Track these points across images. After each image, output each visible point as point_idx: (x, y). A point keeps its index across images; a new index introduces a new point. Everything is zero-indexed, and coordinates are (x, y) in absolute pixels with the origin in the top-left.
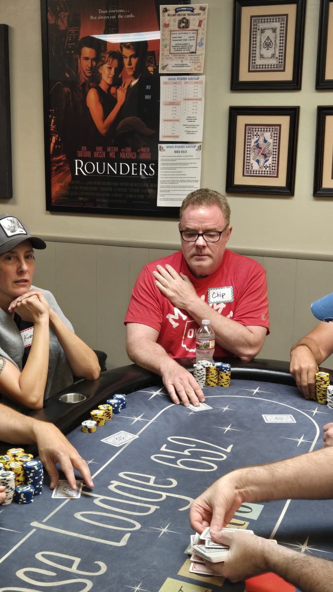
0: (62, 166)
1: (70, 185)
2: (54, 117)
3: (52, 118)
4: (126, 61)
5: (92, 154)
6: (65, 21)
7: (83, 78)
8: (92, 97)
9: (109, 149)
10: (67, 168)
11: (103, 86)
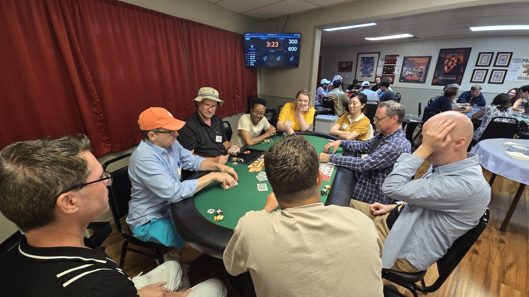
1: (437, 81)
4: (455, 62)
6: (444, 56)
7: (445, 64)
8: (446, 68)
11: (449, 65)
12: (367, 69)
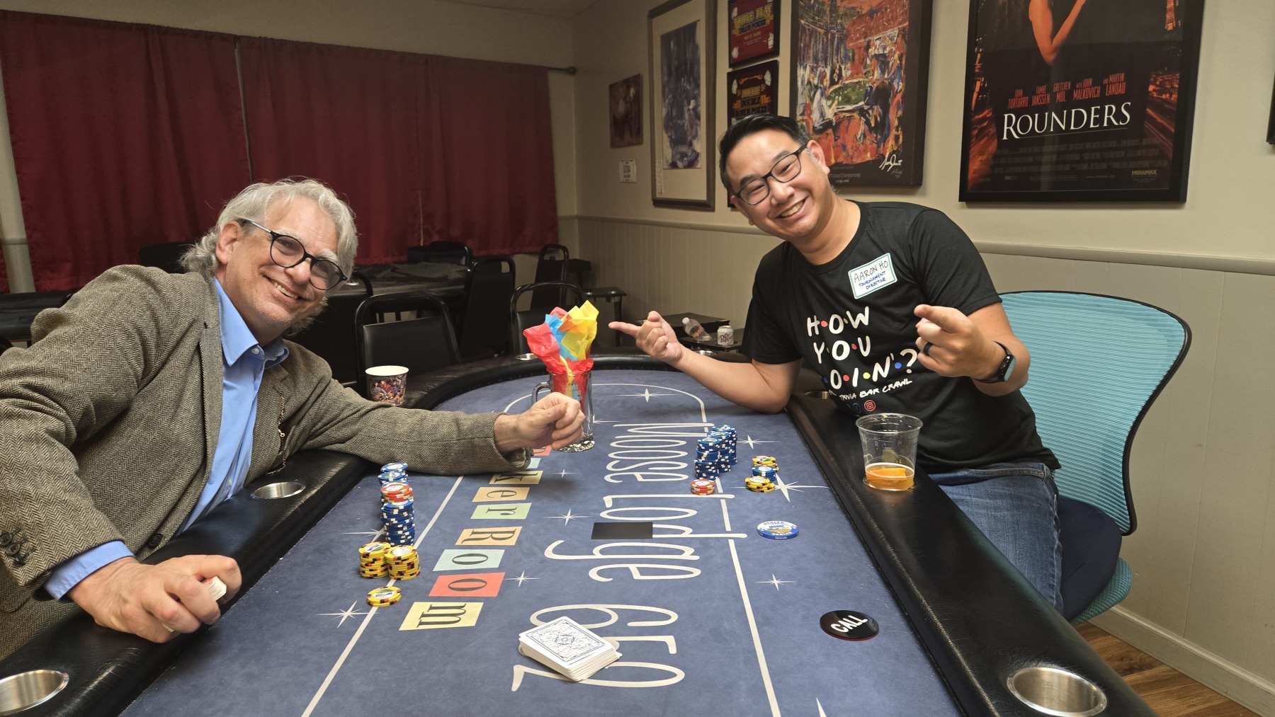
0: (985, 128)
1: (996, 157)
2: (981, 50)
3: (978, 52)
5: (1030, 101)
9: (1056, 89)
10: (993, 130)
12: (681, 116)
